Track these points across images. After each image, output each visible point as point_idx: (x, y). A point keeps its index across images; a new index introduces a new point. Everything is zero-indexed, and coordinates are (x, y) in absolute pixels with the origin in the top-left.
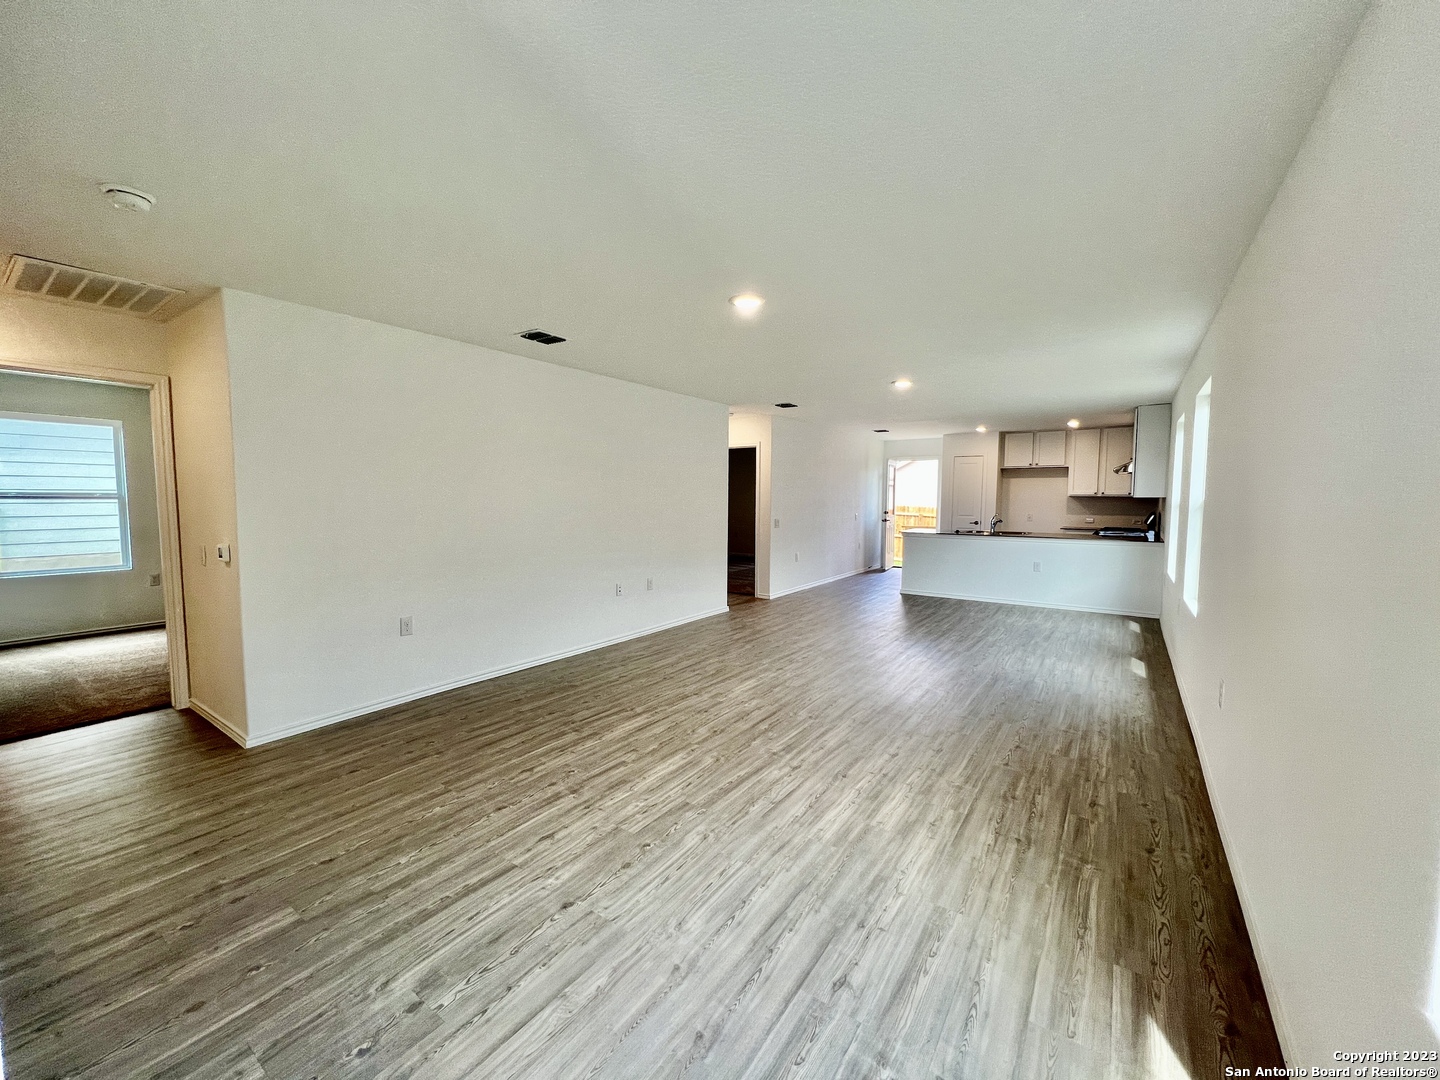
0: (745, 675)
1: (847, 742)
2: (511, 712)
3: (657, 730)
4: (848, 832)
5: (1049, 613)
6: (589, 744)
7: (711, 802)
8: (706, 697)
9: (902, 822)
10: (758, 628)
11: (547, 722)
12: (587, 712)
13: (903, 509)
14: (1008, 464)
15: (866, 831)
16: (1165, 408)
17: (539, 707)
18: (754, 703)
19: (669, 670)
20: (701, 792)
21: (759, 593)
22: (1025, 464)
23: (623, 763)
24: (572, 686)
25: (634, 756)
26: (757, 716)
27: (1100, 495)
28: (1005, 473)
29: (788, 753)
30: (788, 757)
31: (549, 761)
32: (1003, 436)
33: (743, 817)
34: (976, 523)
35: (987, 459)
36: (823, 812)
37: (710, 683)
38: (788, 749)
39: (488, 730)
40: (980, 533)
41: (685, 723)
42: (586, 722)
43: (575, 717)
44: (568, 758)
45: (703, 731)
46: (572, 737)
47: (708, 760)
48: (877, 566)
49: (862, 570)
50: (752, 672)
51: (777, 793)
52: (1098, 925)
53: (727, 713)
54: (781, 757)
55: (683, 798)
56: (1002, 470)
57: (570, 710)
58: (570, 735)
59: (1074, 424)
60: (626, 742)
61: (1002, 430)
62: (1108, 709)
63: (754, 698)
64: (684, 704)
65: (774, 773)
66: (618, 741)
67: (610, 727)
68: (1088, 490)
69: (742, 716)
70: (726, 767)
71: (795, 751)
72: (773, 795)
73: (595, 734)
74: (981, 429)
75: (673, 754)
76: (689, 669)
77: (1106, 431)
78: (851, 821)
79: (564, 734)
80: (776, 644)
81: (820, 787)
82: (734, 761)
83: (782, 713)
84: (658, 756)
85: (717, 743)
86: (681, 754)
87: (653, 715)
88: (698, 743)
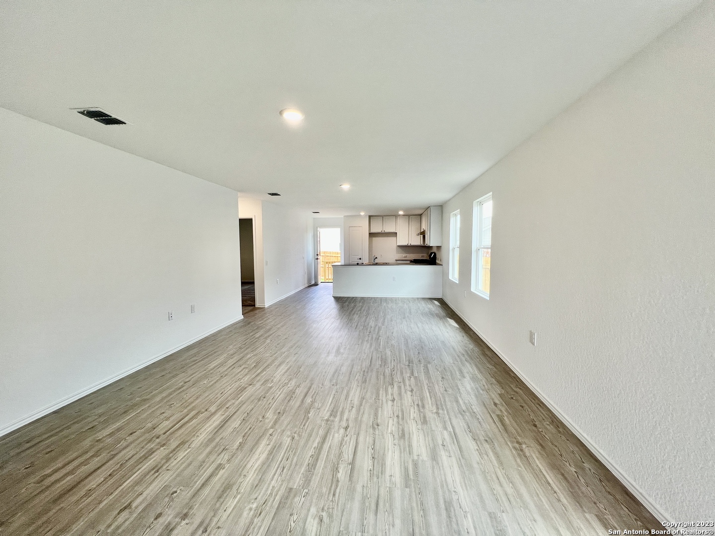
0: (277, 363)
1: (363, 398)
2: (87, 443)
3: (235, 423)
4: (406, 469)
5: (403, 300)
6: (181, 455)
7: (307, 481)
8: (258, 385)
9: (429, 450)
10: (268, 328)
11: (131, 443)
12: (167, 423)
13: (324, 252)
14: (372, 231)
15: (415, 465)
16: (441, 207)
17: (119, 430)
18: (293, 383)
19: (222, 369)
20: (295, 474)
21: (258, 305)
22: (379, 231)
23: (220, 467)
24: (145, 400)
25: (225, 456)
26: (300, 392)
27: (409, 245)
28: (372, 235)
29: (335, 417)
30: (337, 419)
31: (147, 488)
32: (370, 217)
33: (337, 486)
34: (360, 259)
35: (363, 228)
36: (383, 460)
37: (256, 374)
38: (333, 413)
39: (64, 471)
40: (362, 264)
41: (253, 412)
42: (170, 433)
43: (158, 431)
44: (166, 478)
45: (270, 416)
46: (162, 453)
47: (287, 441)
48: (313, 282)
49: (307, 285)
50: (280, 359)
51: (348, 455)
52: (559, 489)
53: (280, 395)
54: (333, 421)
55: (285, 485)
56: (369, 233)
57: (149, 425)
58: (158, 451)
59: (401, 213)
60: (214, 444)
61: (370, 215)
62: (459, 347)
63: (291, 379)
64: (245, 395)
65: (336, 437)
66: (207, 445)
67: (195, 431)
68: (405, 243)
69: (291, 395)
70: (302, 443)
71: (339, 413)
72: (346, 456)
73: (183, 443)
74: (362, 214)
75: (257, 443)
76: (236, 365)
77: (411, 216)
78: (402, 461)
79: (151, 452)
80: (285, 337)
81: (369, 440)
82: (305, 435)
83: (314, 386)
84: (246, 448)
85: (285, 423)
86: (264, 442)
87: (225, 411)
88: (272, 428)
